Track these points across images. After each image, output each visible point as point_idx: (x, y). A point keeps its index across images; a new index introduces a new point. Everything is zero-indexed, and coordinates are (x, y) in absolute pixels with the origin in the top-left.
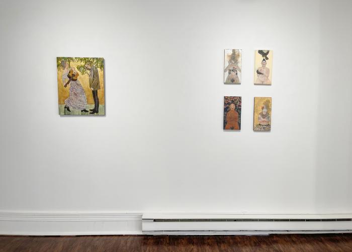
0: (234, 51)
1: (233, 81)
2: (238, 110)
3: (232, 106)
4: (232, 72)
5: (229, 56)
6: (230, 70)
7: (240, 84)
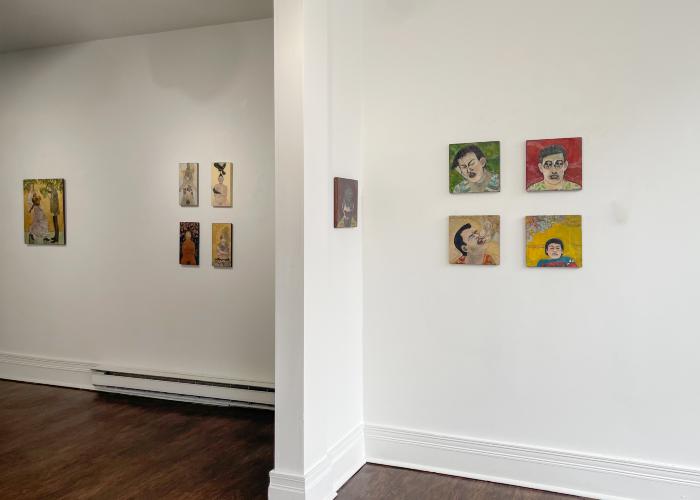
0: (188, 165)
1: (187, 203)
2: (196, 240)
3: (188, 235)
5: (183, 171)
6: (185, 190)
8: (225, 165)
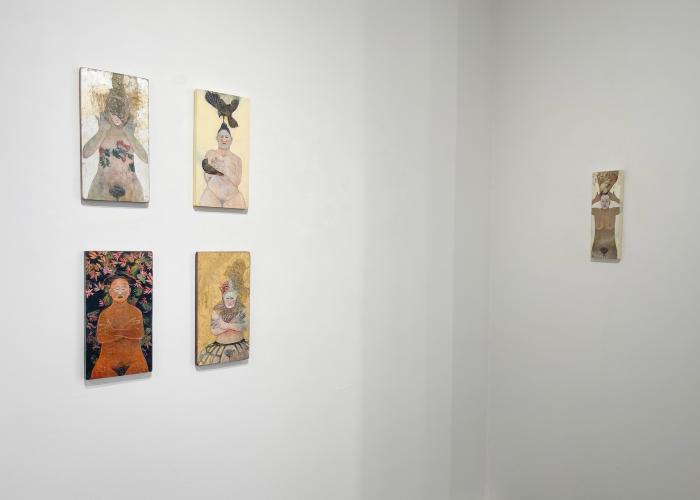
0: (117, 78)
1: (117, 194)
2: (143, 299)
3: (120, 288)
4: (112, 158)
5: (99, 96)
6: (104, 152)
7: (144, 204)
8: (236, 103)
